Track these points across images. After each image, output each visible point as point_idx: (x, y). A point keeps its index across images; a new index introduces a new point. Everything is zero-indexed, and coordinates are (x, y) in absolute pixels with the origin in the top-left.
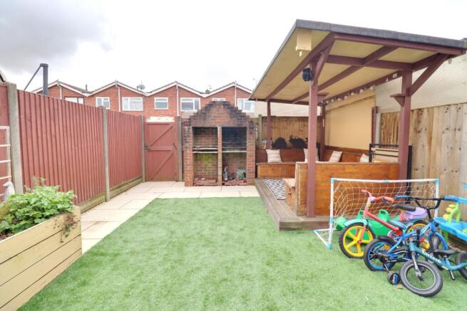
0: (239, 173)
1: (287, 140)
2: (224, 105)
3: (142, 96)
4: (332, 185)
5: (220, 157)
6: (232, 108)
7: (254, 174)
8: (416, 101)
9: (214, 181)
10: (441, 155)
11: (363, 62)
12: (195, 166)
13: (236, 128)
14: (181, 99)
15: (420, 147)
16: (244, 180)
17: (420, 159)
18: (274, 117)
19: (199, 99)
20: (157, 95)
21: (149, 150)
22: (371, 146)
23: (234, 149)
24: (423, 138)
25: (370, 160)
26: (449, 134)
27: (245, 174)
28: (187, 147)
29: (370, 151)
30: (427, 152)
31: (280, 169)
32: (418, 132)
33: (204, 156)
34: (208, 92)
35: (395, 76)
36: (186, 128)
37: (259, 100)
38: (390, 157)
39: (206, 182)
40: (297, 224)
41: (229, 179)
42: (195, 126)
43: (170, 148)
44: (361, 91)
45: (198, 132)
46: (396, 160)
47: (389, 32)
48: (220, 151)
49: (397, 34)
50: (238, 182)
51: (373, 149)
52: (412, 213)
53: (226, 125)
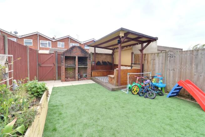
0: (84, 75)
1: (101, 62)
2: (79, 48)
3: (16, 37)
4: (128, 75)
5: (77, 69)
6: (82, 49)
7: (91, 75)
8: (145, 51)
9: (74, 79)
10: (151, 66)
11: (133, 39)
12: (66, 73)
13: (83, 57)
14: (40, 41)
15: (145, 64)
16: (86, 78)
17: (146, 67)
18: (97, 53)
19: (51, 42)
20: (25, 37)
21: (40, 66)
22: (131, 64)
23: (82, 66)
24: (146, 62)
25: (131, 68)
26: (152, 61)
27: (86, 76)
28: (62, 65)
29: (131, 66)
30: (147, 66)
31: (100, 73)
32: (145, 60)
33: (69, 69)
34: (54, 38)
35: (139, 44)
36: (62, 56)
37: (91, 46)
38: (138, 67)
39: (71, 80)
40: (116, 88)
41: (80, 78)
42: (66, 56)
43: (52, 65)
44: (128, 47)
45: (67, 58)
46: (139, 68)
47: (142, 34)
48: (77, 67)
49: (143, 34)
50: (84, 79)
51: (132, 65)
52: (147, 81)
53: (80, 56)
